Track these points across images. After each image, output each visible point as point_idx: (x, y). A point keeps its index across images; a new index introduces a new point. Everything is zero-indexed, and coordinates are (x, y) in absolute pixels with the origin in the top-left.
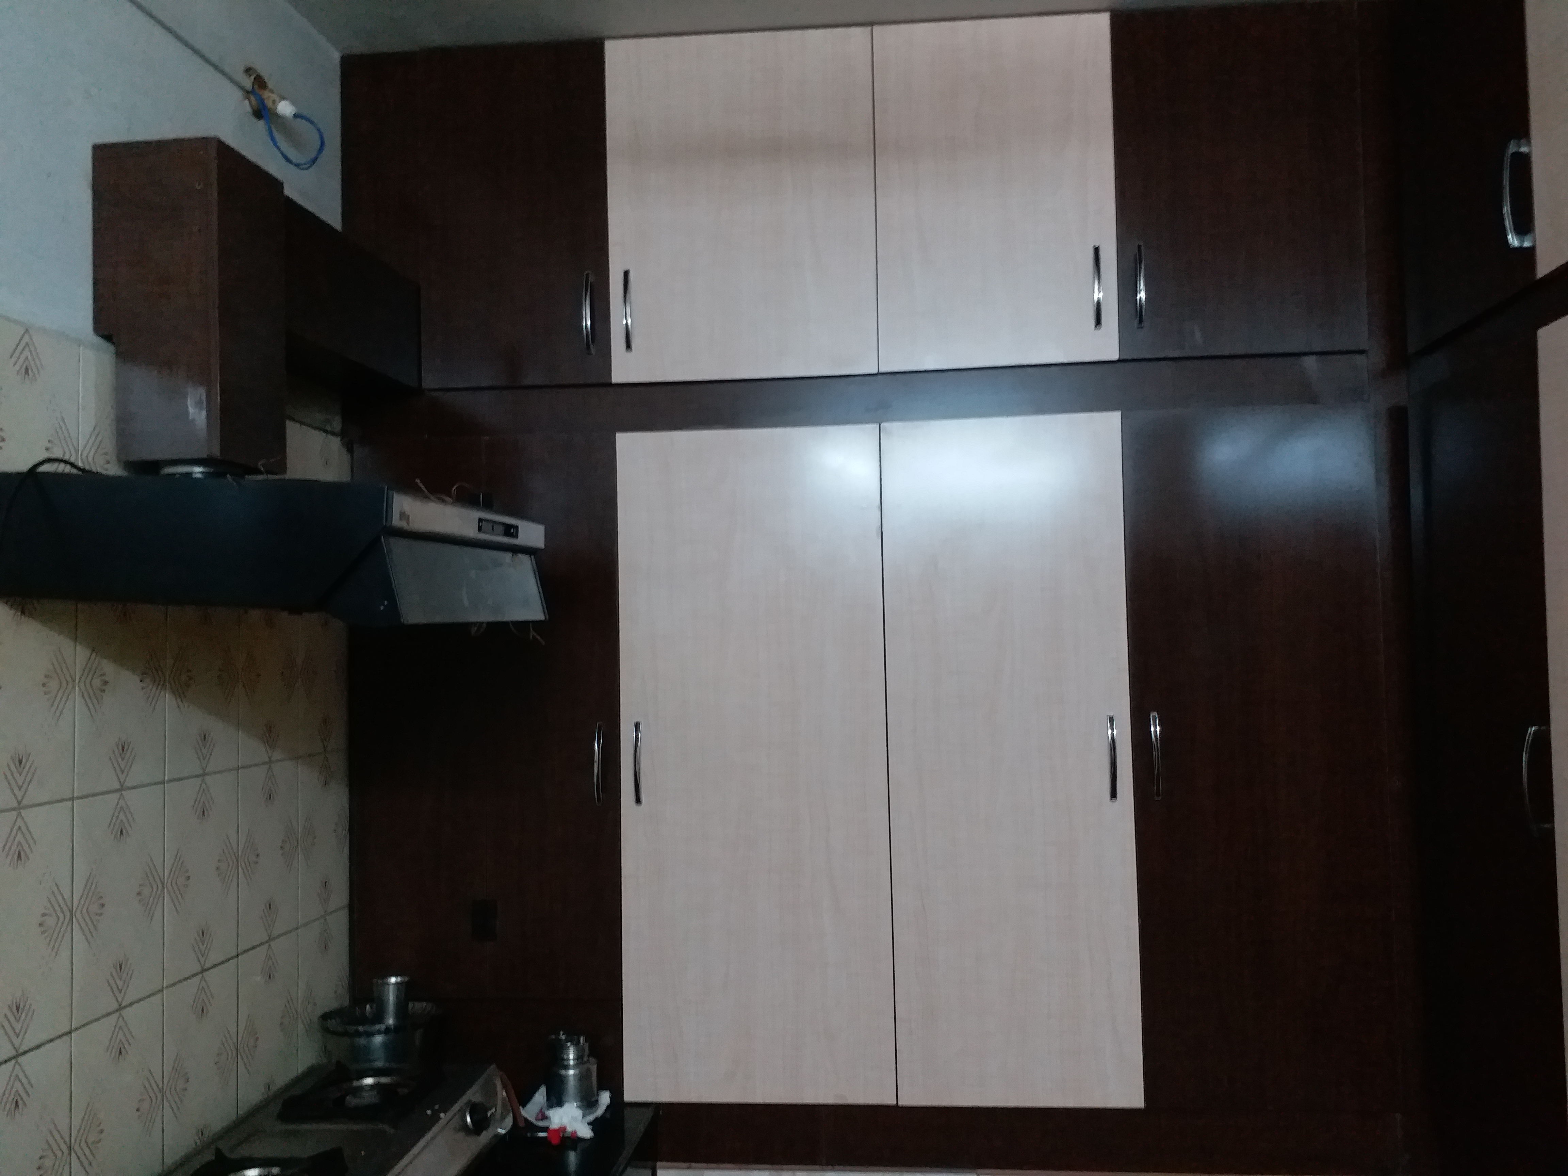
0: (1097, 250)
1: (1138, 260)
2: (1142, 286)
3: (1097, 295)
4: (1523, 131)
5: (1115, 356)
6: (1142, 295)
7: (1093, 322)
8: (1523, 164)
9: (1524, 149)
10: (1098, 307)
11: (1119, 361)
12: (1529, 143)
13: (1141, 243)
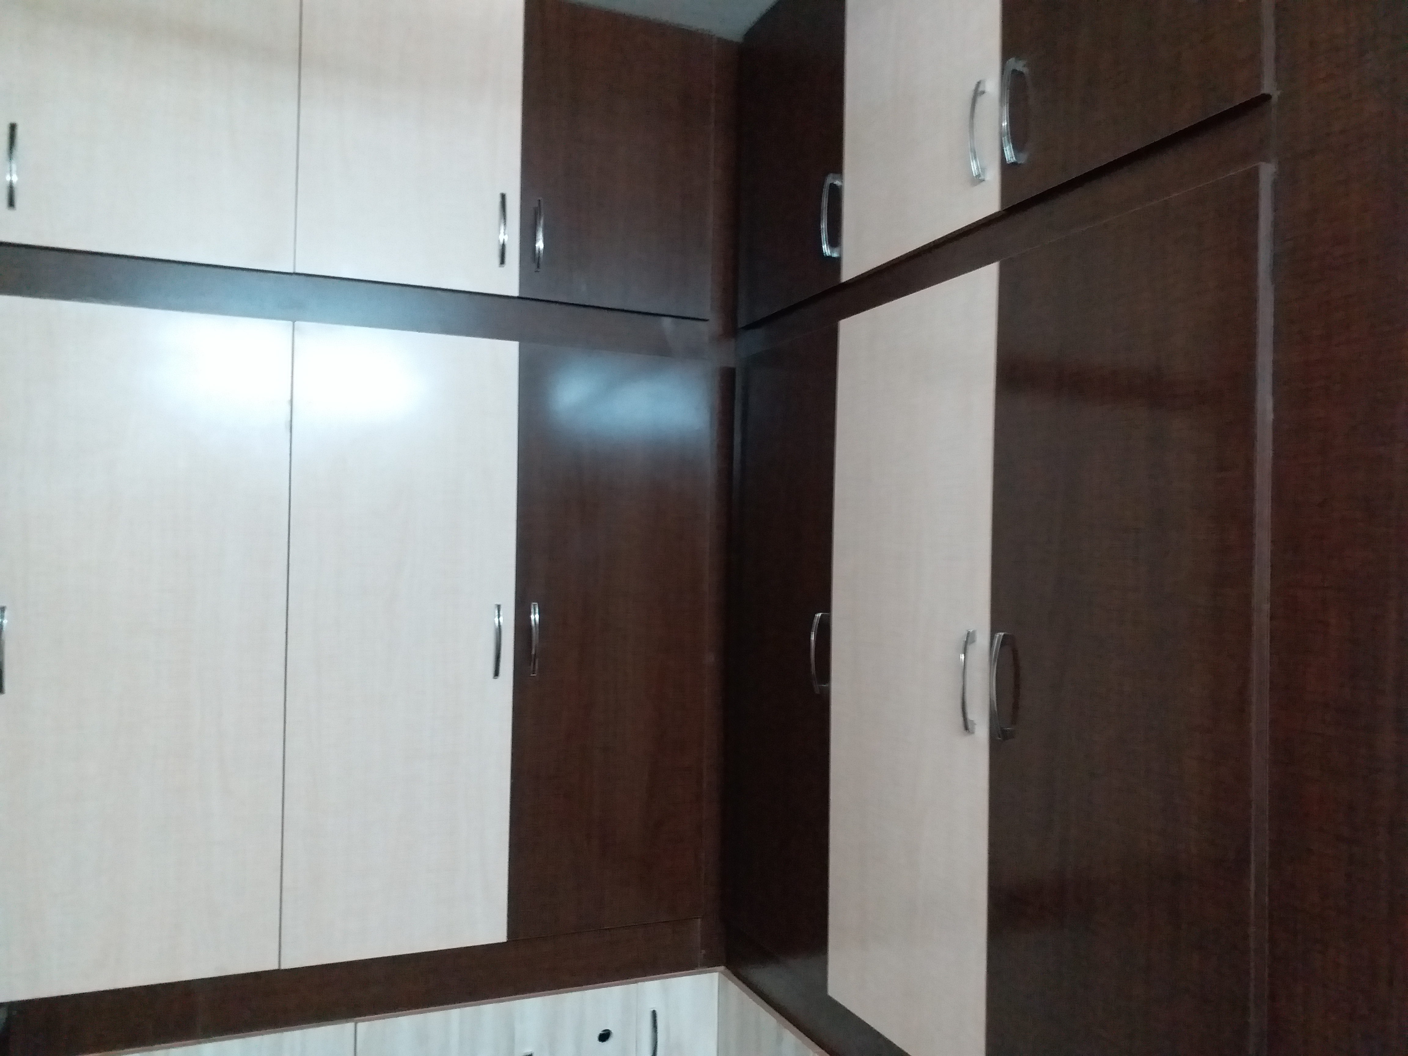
0: (503, 197)
1: (537, 213)
2: (540, 236)
3: (502, 237)
4: (837, 168)
5: (515, 293)
6: (540, 245)
7: (497, 260)
8: (836, 194)
9: (837, 183)
10: (503, 247)
11: (518, 298)
12: (841, 178)
13: (540, 198)
